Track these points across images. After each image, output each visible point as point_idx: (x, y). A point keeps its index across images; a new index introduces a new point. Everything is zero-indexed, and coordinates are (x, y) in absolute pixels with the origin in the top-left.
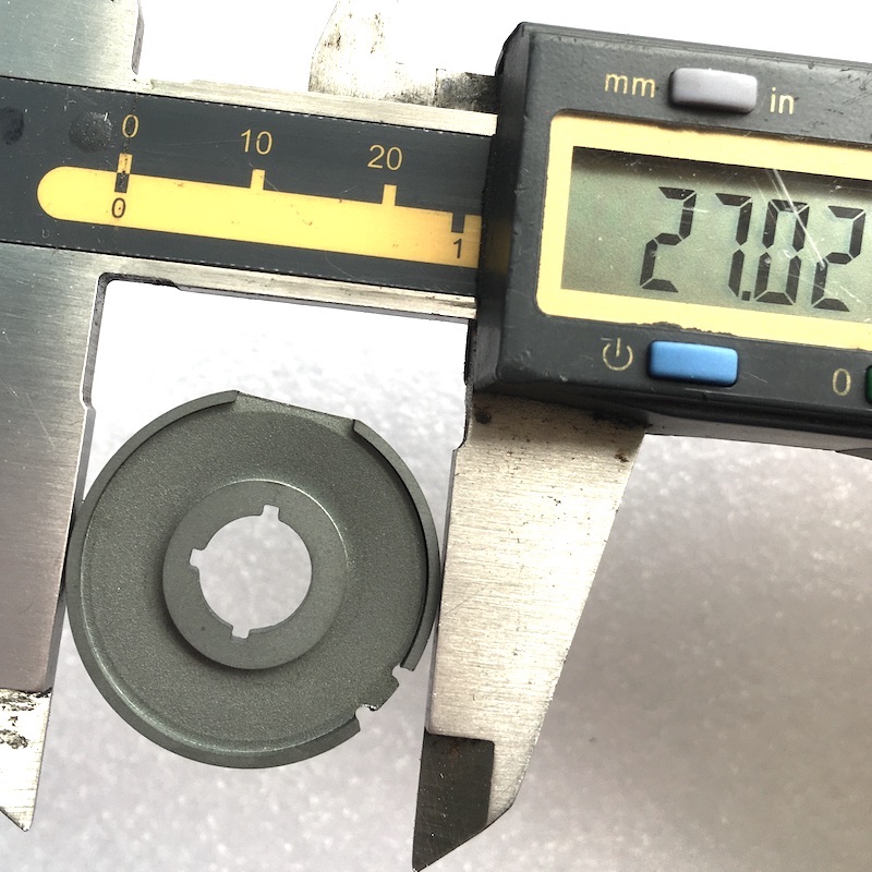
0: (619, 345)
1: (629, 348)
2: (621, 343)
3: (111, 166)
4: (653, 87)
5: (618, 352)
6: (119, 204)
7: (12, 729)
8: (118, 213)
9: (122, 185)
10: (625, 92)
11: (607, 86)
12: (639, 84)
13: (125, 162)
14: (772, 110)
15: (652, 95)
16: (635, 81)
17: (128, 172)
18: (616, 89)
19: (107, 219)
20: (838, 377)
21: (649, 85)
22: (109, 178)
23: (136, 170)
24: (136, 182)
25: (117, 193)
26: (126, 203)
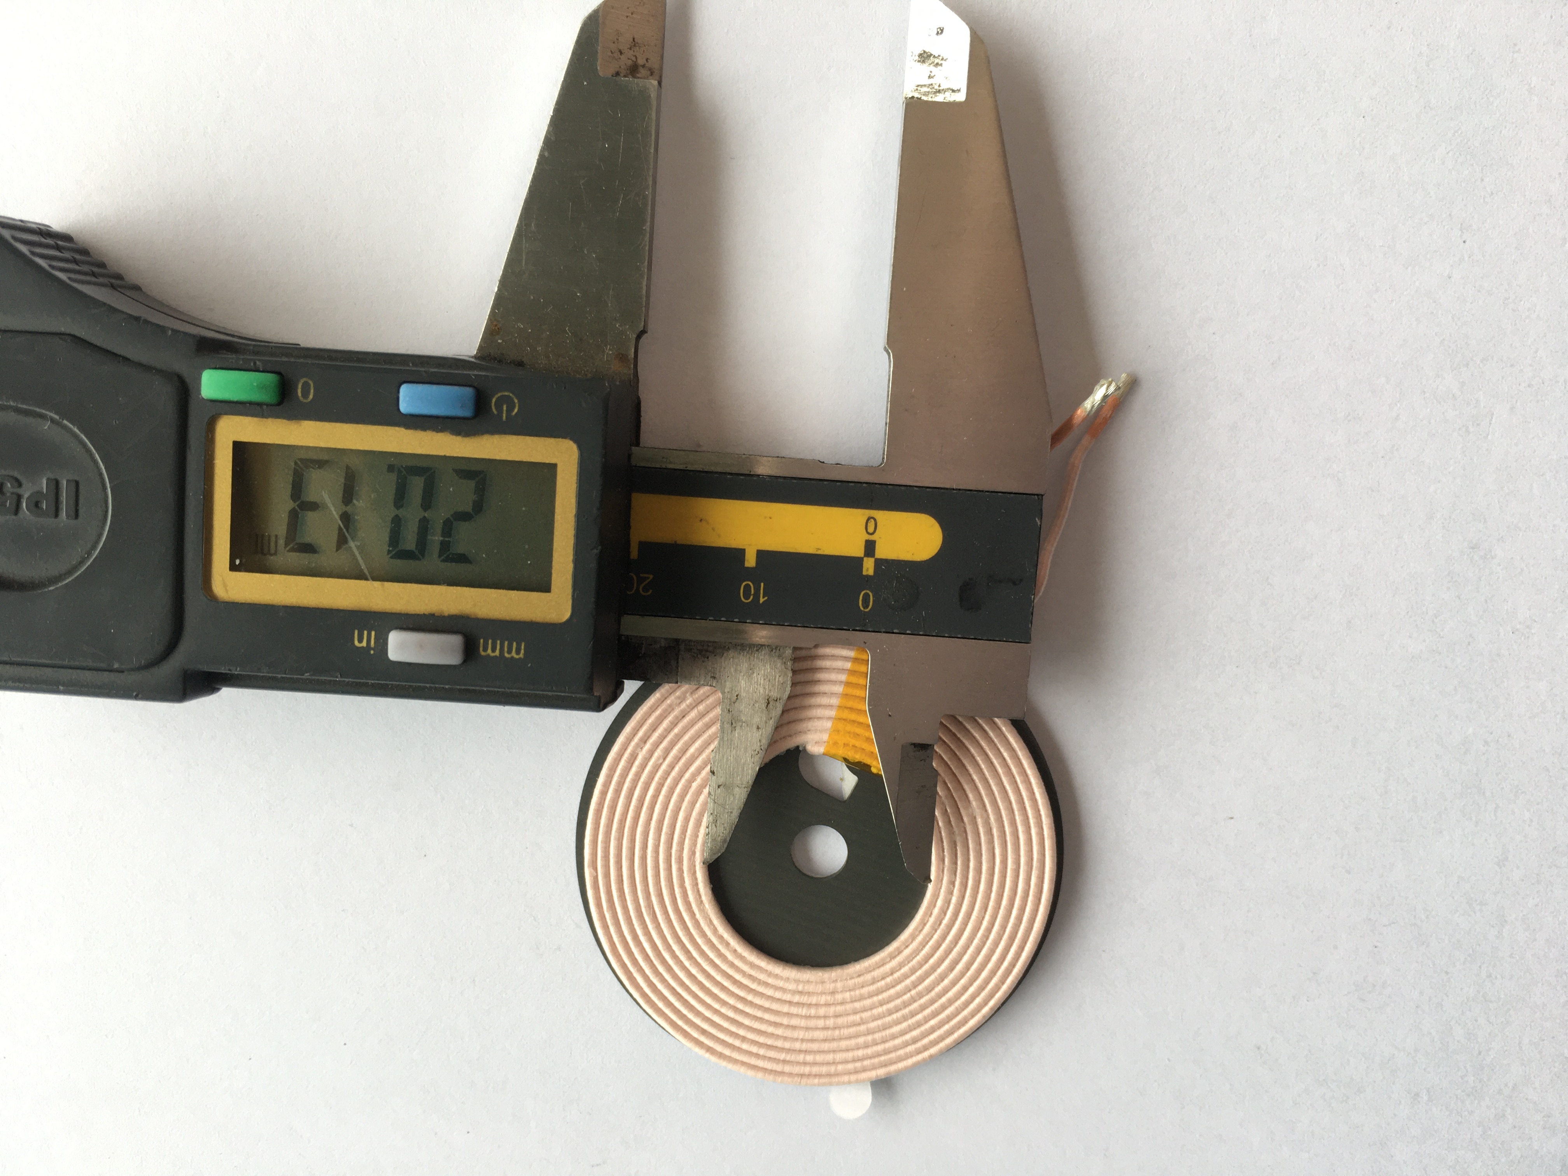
0: (504, 415)
1: (495, 412)
2: (502, 416)
3: (879, 563)
4: (481, 649)
5: (505, 408)
6: (871, 530)
8: (872, 523)
9: (870, 547)
10: (506, 643)
11: (523, 647)
12: (494, 650)
13: (869, 568)
14: (373, 633)
15: (482, 641)
16: (497, 653)
17: (865, 559)
18: (515, 644)
19: (879, 515)
21: (485, 649)
22: (881, 552)
23: (857, 562)
24: (858, 551)
25: (873, 539)
26: (865, 531)
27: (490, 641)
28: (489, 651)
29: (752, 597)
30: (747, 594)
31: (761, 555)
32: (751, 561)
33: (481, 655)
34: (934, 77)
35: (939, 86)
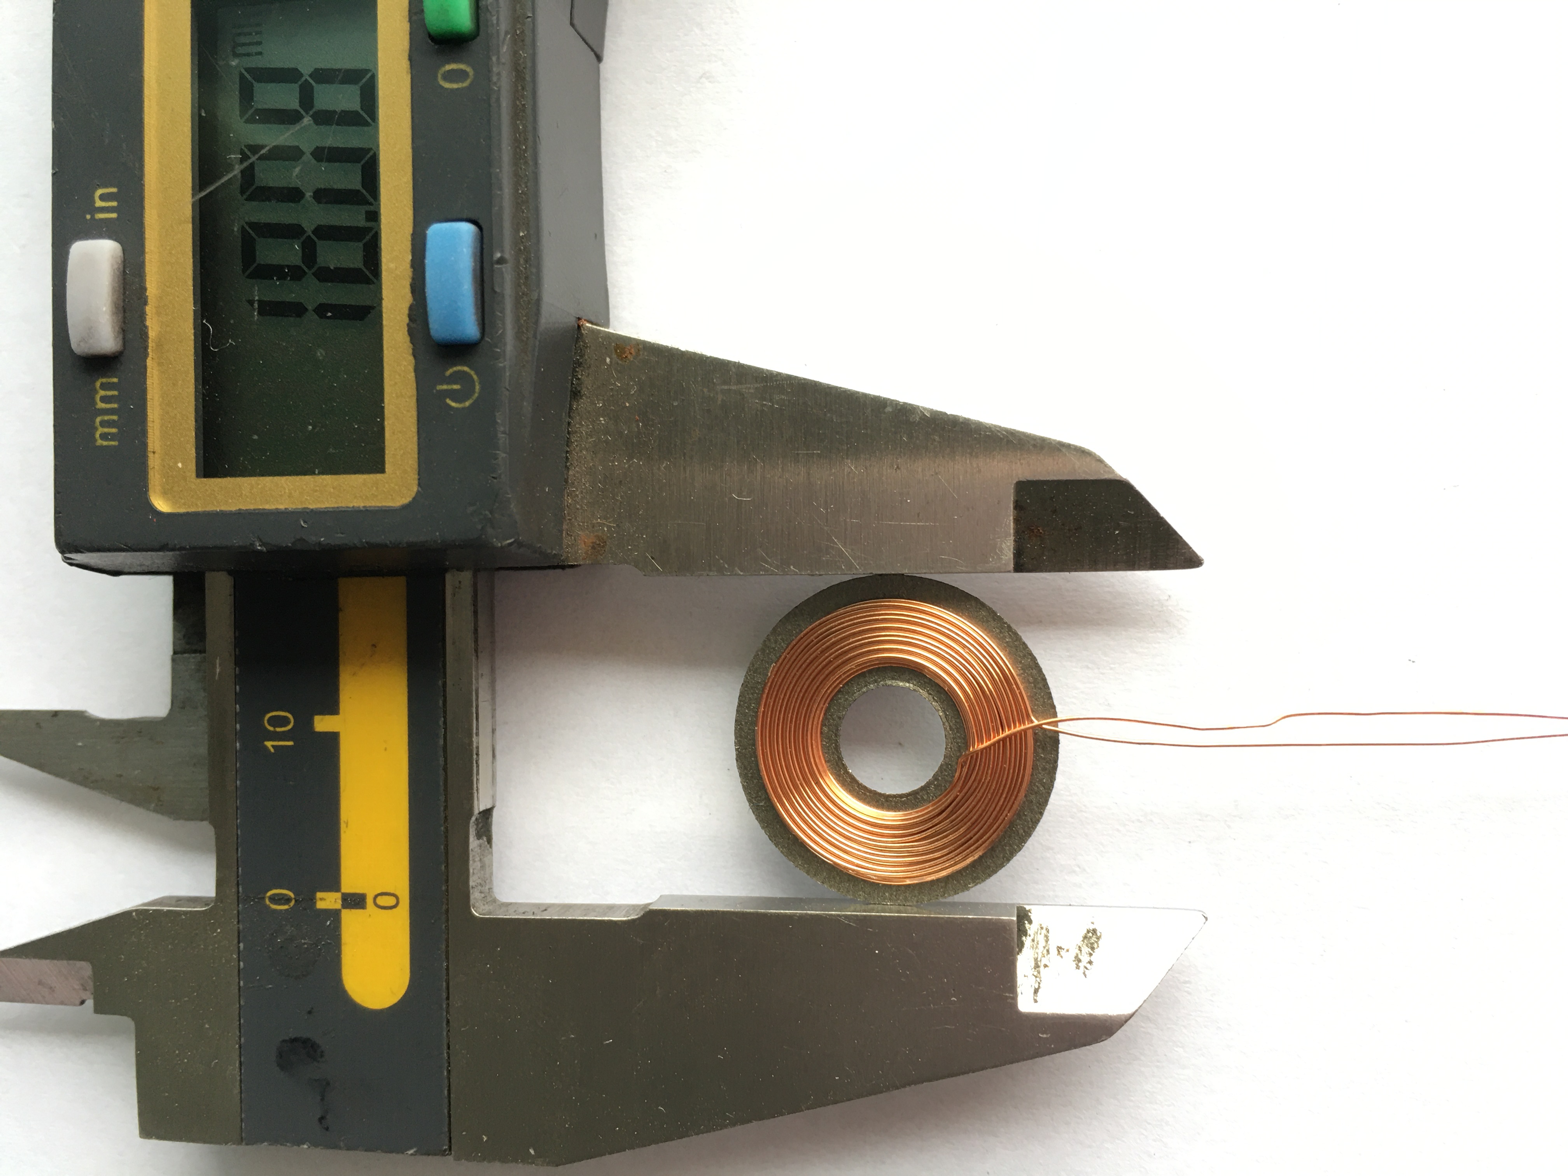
0: (445, 387)
1: (446, 373)
2: (444, 383)
3: (335, 915)
4: (104, 380)
5: (456, 387)
6: (382, 901)
7: (1074, 951)
8: (391, 901)
9: (355, 901)
10: (114, 418)
11: (110, 443)
12: (104, 399)
13: (327, 901)
14: (114, 215)
16: (101, 405)
17: (338, 895)
18: (113, 431)
19: (403, 911)
20: (451, 81)
21: (104, 387)
22: (350, 919)
23: (333, 884)
24: (350, 883)
25: (368, 905)
26: (379, 892)
27: (116, 393)
28: (102, 393)
29: (271, 729)
30: (274, 721)
31: (333, 739)
32: (322, 724)
33: (95, 382)
34: (1059, 957)
35: (1046, 966)
